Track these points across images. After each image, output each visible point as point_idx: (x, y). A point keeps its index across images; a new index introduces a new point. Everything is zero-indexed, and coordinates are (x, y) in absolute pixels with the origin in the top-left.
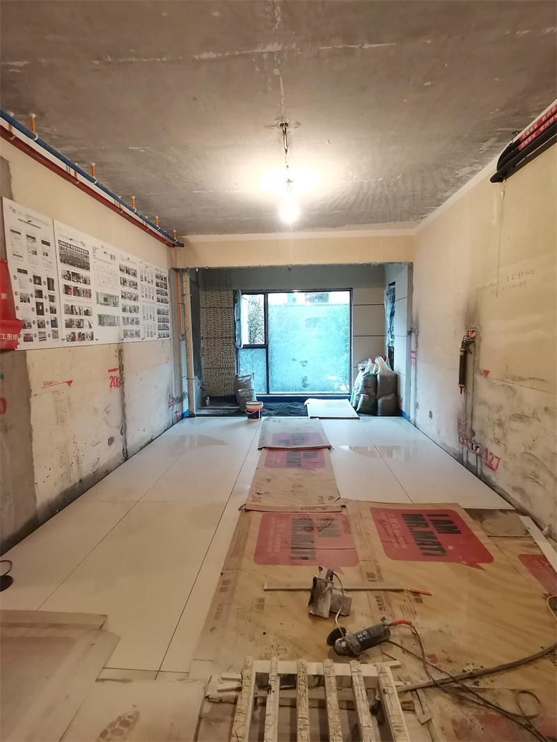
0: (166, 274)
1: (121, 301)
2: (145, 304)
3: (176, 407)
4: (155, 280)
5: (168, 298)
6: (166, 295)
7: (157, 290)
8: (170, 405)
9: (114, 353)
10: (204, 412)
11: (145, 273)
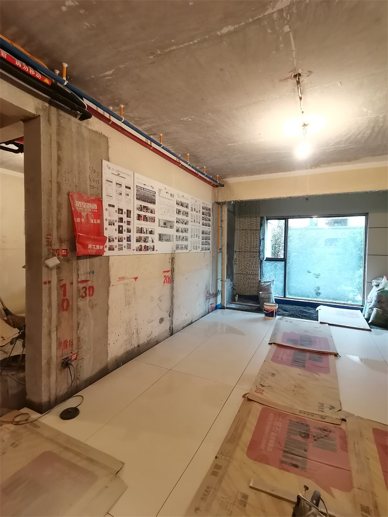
0: (210, 206)
1: (176, 225)
2: (193, 227)
3: (212, 300)
4: (202, 210)
5: (211, 223)
6: (209, 220)
7: (203, 217)
8: (207, 298)
9: (168, 260)
10: (233, 306)
11: (195, 205)
